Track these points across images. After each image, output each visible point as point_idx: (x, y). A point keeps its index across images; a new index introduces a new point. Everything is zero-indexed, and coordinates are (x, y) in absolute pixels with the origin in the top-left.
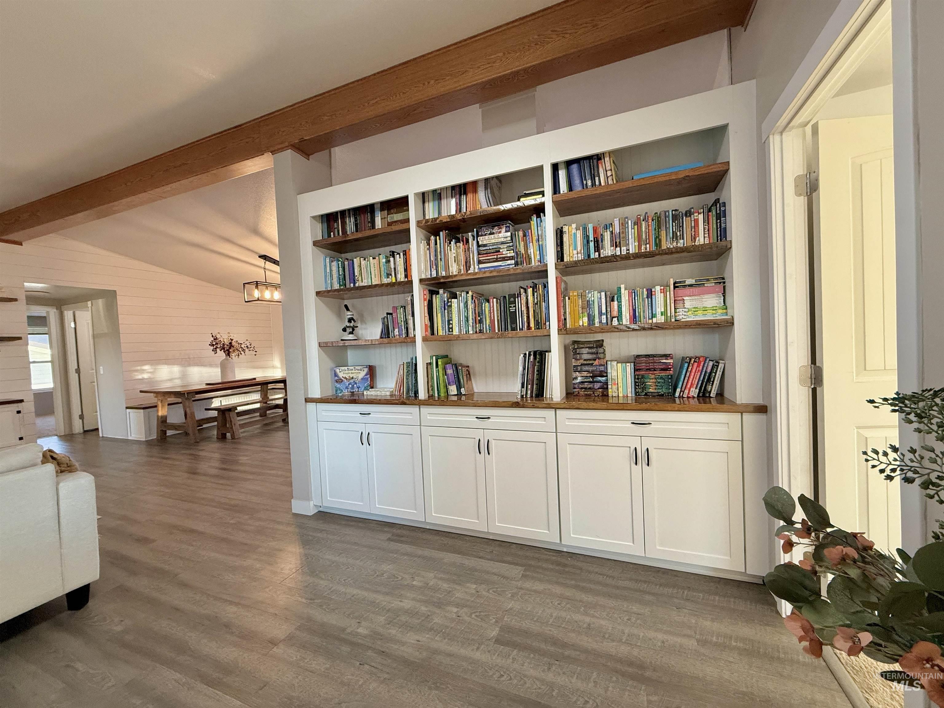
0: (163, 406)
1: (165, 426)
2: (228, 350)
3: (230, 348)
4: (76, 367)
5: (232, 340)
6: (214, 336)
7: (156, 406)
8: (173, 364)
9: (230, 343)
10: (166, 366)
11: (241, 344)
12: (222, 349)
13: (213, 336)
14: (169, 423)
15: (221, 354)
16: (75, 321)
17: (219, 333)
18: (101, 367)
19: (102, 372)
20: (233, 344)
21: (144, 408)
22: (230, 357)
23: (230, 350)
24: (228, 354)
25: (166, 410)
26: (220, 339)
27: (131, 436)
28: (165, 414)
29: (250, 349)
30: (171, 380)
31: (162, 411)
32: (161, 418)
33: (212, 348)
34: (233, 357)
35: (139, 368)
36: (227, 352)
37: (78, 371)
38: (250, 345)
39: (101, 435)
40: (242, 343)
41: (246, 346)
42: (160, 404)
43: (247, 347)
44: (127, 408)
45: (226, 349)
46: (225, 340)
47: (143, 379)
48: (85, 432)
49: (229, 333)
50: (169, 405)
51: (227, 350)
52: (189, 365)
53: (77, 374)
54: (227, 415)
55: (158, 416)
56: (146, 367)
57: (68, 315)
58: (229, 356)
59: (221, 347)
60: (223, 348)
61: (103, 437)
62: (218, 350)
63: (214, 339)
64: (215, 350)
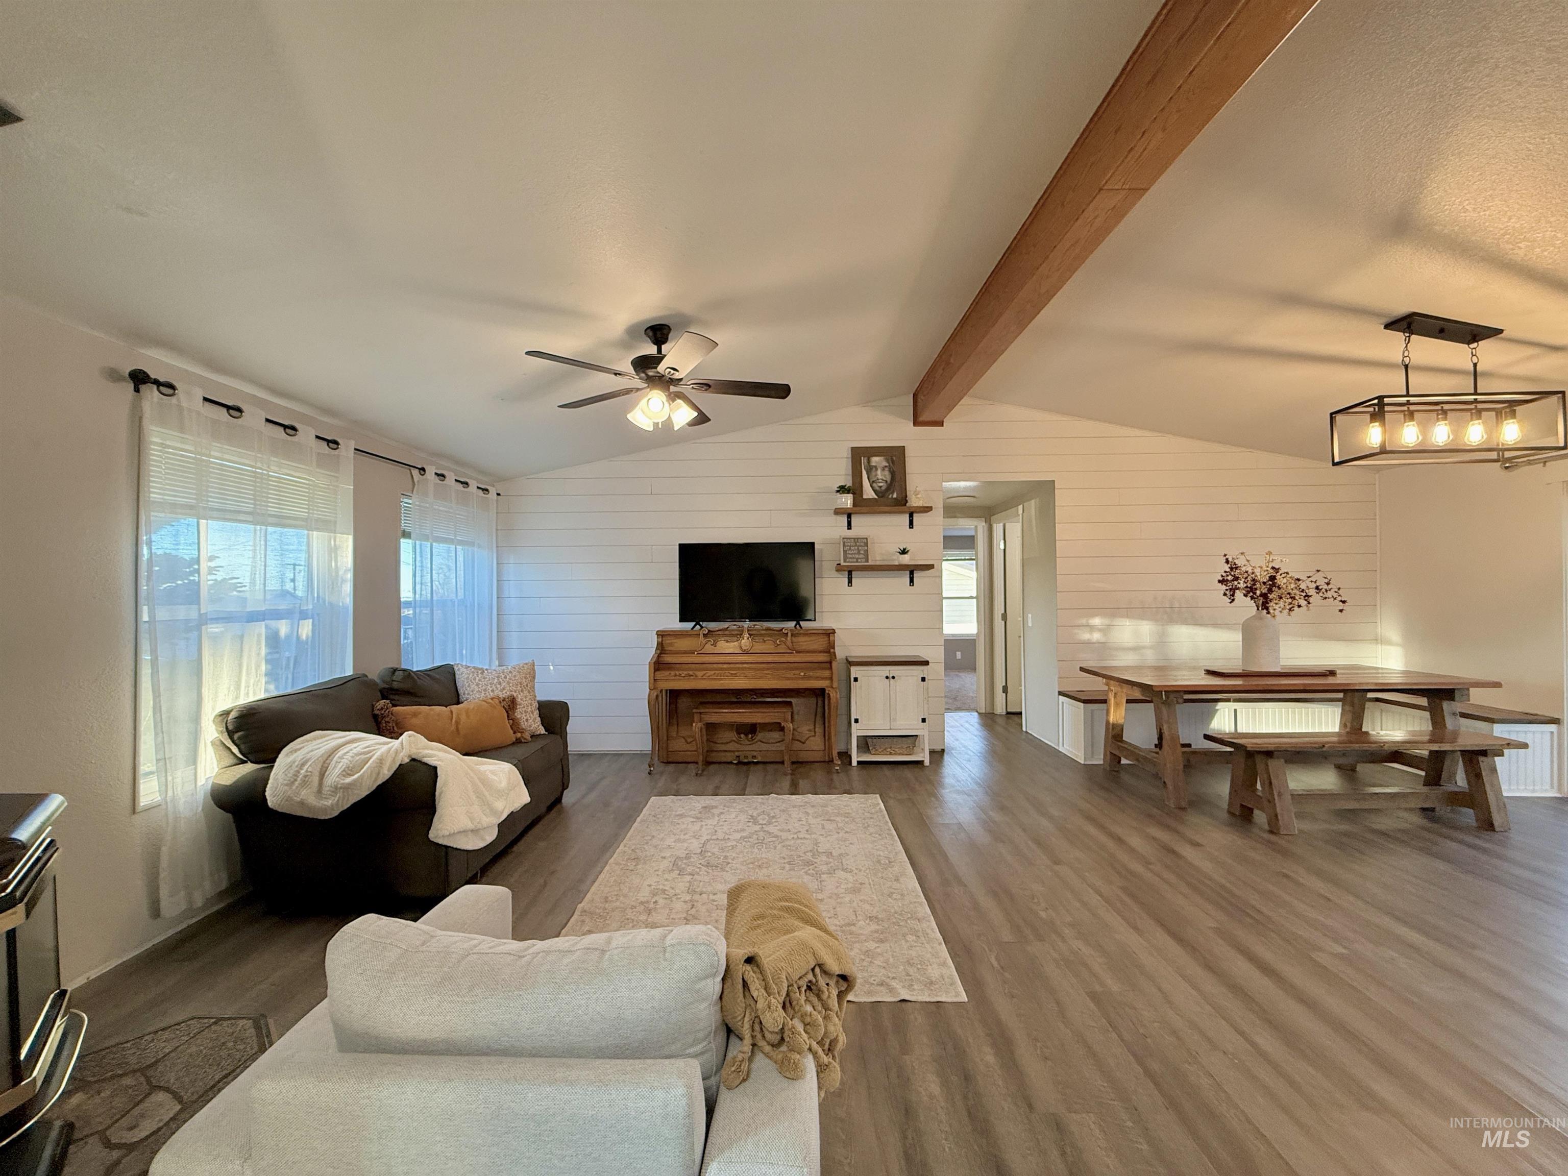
0: (1117, 705)
1: (1119, 747)
2: (1264, 596)
3: (1270, 591)
4: (1003, 612)
5: (1276, 570)
6: (1230, 560)
7: (1105, 701)
8: (1142, 617)
9: (1273, 578)
10: (1128, 620)
11: (1298, 580)
12: (1248, 592)
13: (1227, 562)
14: (1126, 743)
15: (1245, 606)
16: (1004, 539)
17: (1242, 554)
18: (1030, 615)
19: (1030, 625)
20: (1280, 580)
21: (1085, 702)
22: (1268, 613)
23: (1271, 596)
24: (1264, 604)
25: (1123, 714)
26: (1244, 569)
27: (1063, 745)
28: (1121, 721)
29: (1326, 595)
30: (1136, 649)
31: (1117, 714)
32: (1113, 729)
33: (1224, 587)
34: (1277, 613)
35: (1084, 621)
36: (1261, 600)
37: (1004, 617)
38: (1328, 584)
39: (1024, 729)
40: (1303, 577)
41: (1314, 585)
42: (1111, 697)
43: (1317, 588)
44: (1060, 693)
45: (1258, 592)
46: (1257, 571)
47: (1089, 643)
48: (1008, 713)
49: (1270, 553)
50: (1128, 701)
51: (1262, 595)
52: (1171, 621)
53: (1003, 622)
54: (1260, 767)
55: (1108, 722)
56: (1097, 621)
57: (998, 529)
58: (1267, 609)
59: (1247, 587)
60: (1250, 591)
61: (1026, 732)
62: (1239, 595)
63: (1231, 569)
64: (1231, 594)
